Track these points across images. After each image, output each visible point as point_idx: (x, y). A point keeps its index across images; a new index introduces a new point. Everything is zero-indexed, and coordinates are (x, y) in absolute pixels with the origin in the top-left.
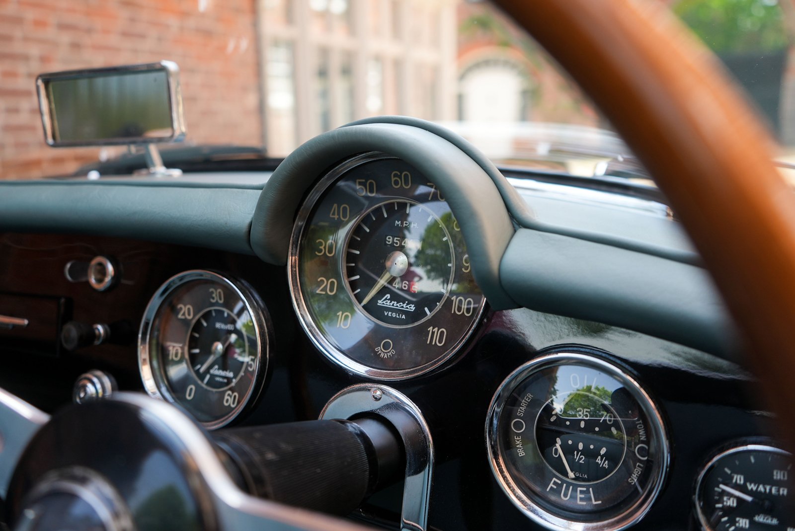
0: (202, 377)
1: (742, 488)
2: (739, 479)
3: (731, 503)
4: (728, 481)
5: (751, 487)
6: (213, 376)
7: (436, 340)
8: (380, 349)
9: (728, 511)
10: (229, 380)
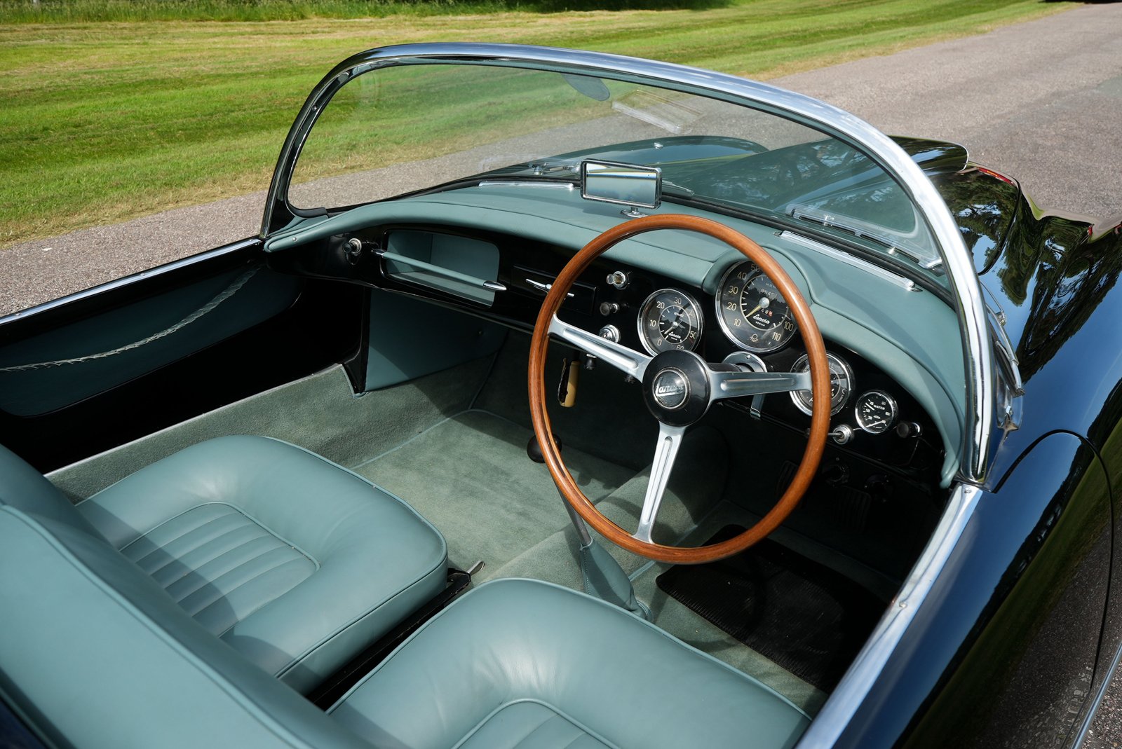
0: (665, 336)
1: (872, 406)
2: (872, 403)
3: (868, 411)
4: (869, 403)
5: (875, 406)
6: (670, 336)
7: (776, 338)
8: (752, 338)
9: (867, 413)
10: (679, 340)
